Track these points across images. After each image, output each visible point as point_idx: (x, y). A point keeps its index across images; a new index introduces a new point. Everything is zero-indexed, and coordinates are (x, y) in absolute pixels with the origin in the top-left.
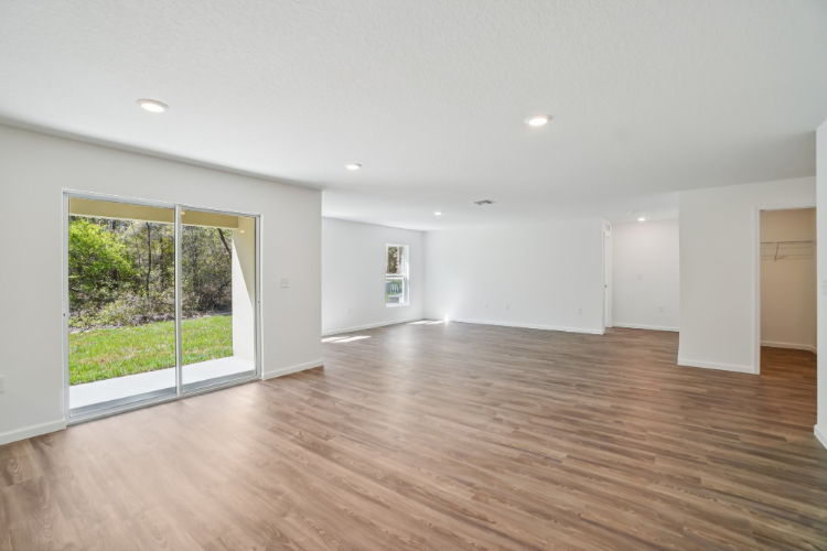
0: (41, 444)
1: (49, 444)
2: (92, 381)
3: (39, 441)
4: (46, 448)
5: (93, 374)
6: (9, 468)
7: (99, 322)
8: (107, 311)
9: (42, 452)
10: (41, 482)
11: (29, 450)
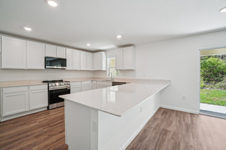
0: (192, 115)
1: (194, 116)
2: (210, 104)
3: (192, 114)
4: (193, 117)
5: (209, 102)
6: (185, 118)
7: (215, 87)
8: (219, 84)
9: (192, 118)
10: (190, 125)
11: (189, 115)
